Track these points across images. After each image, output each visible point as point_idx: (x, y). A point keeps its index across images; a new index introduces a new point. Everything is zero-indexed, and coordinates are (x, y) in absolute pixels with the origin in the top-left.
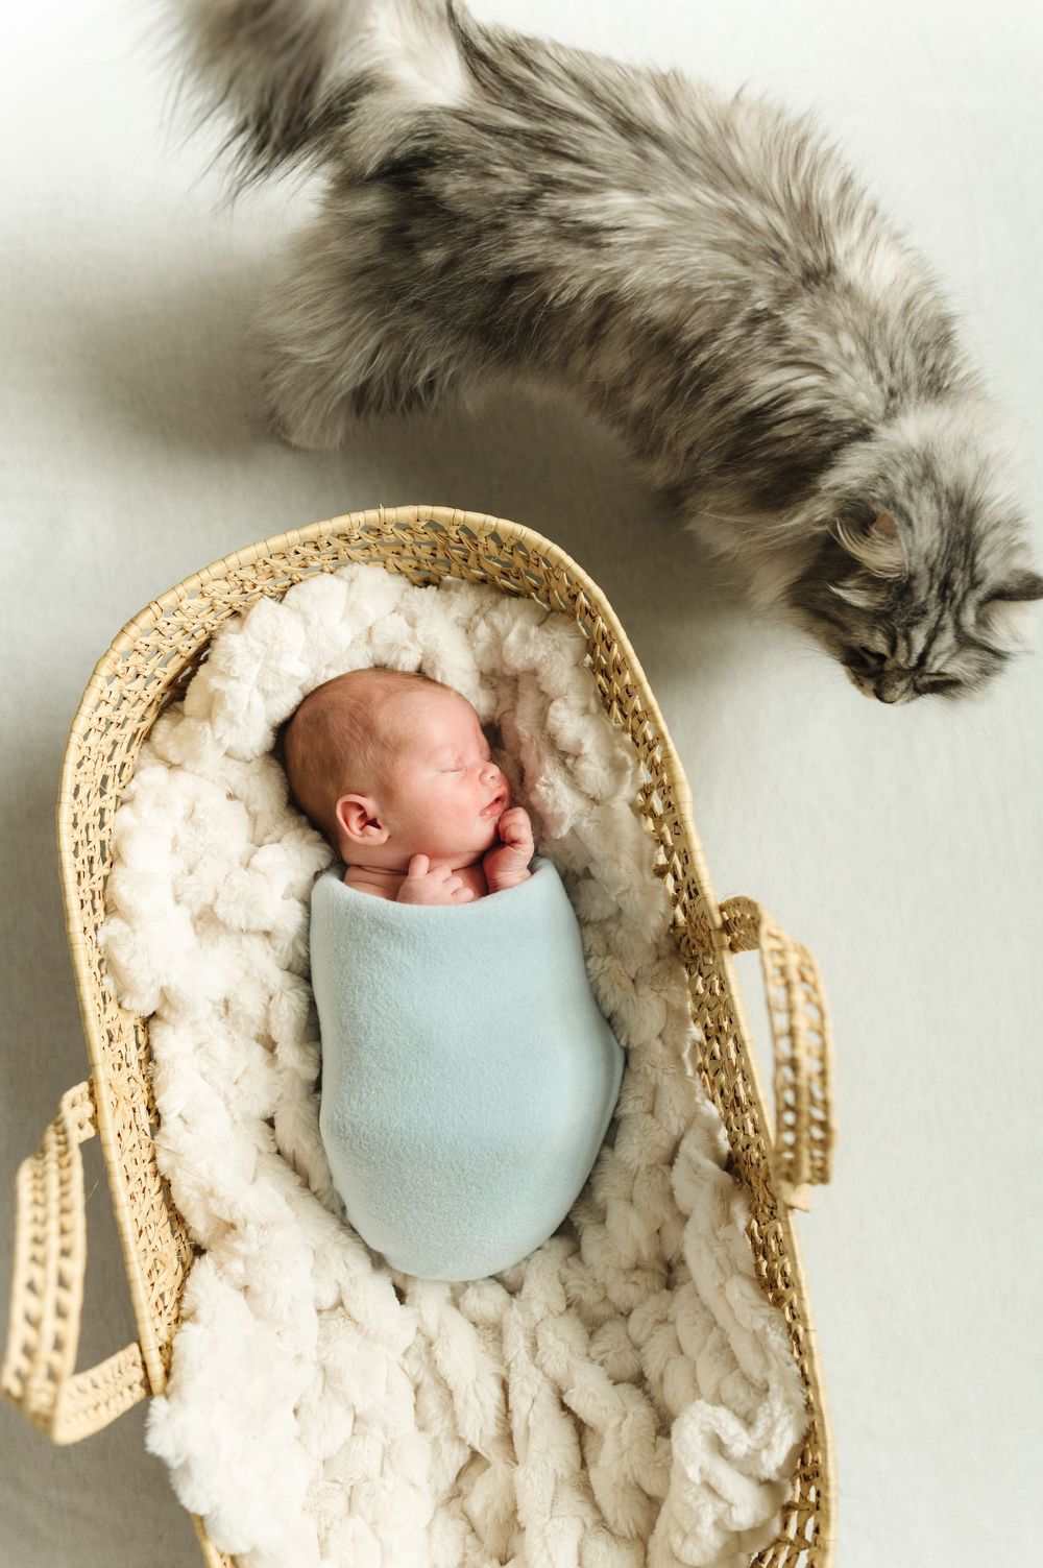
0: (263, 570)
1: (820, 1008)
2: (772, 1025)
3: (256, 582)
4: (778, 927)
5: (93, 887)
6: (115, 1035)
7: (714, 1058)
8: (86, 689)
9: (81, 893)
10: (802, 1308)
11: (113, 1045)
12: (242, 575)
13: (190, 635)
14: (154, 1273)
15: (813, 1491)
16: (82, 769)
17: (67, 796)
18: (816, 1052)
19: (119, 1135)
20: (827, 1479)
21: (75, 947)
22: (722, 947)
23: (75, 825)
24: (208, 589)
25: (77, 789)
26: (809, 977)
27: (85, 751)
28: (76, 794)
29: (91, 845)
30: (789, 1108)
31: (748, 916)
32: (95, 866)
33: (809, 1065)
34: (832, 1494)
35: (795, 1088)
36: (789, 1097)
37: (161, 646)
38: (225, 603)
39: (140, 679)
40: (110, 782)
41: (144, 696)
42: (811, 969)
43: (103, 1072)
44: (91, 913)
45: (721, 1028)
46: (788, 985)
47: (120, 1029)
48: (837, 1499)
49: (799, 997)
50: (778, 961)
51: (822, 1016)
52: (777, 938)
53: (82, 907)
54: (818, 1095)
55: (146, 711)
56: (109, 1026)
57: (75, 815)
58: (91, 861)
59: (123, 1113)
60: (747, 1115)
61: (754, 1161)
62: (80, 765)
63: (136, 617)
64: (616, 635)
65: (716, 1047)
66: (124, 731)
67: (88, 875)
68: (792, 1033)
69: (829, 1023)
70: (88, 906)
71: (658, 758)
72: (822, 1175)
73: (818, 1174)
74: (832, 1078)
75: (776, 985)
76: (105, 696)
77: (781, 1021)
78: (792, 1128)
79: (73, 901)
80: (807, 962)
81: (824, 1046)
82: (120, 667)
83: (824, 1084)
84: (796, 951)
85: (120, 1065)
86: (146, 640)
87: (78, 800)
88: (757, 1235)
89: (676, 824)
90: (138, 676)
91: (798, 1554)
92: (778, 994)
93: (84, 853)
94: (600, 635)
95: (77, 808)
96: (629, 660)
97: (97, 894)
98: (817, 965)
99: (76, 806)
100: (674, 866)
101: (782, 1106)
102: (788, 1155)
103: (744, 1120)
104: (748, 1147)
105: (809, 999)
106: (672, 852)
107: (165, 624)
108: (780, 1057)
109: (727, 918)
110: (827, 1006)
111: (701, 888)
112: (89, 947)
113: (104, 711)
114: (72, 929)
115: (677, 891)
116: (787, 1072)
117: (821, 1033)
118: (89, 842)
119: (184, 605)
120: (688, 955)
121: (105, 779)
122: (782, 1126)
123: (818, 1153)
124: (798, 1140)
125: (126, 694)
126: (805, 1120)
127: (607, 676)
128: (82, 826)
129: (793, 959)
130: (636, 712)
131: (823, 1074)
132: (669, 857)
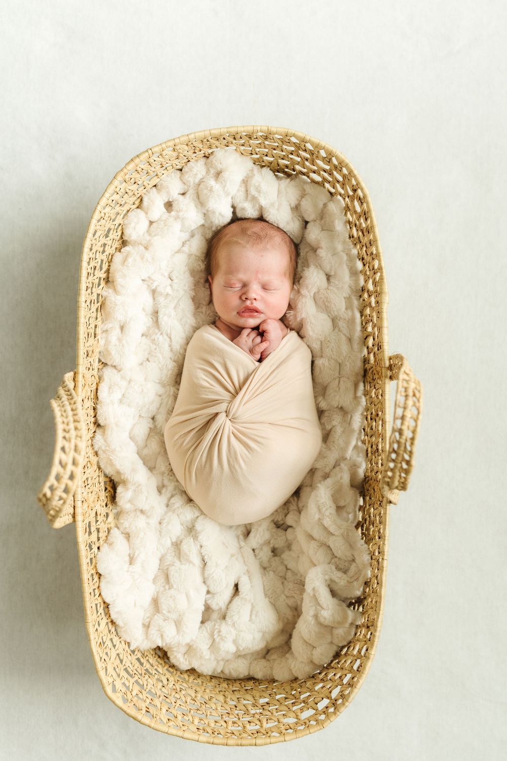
0: (206, 144)
1: (418, 410)
2: (395, 413)
3: (202, 149)
4: (410, 370)
5: (93, 281)
6: (90, 353)
7: (372, 429)
8: (110, 184)
9: (88, 283)
10: (383, 549)
11: (88, 358)
12: (195, 144)
13: (164, 168)
14: (86, 467)
15: (369, 633)
16: (100, 223)
17: (90, 235)
18: (411, 428)
19: (83, 400)
20: (377, 627)
21: (80, 309)
22: (386, 377)
23: (91, 249)
24: (177, 147)
25: (95, 232)
26: (417, 394)
27: (103, 215)
28: (94, 235)
29: (97, 261)
30: (394, 451)
31: (400, 363)
32: (96, 271)
33: (408, 434)
34: (377, 634)
35: (399, 442)
36: (395, 446)
37: (149, 171)
38: (184, 156)
39: (136, 185)
40: (111, 232)
41: (136, 193)
42: (419, 391)
43: (82, 369)
44: (90, 294)
45: (377, 415)
46: (407, 396)
47: (93, 352)
48: (379, 637)
49: (410, 402)
50: (405, 384)
51: (419, 413)
52: (407, 374)
53: (87, 290)
54: (409, 448)
55: (136, 200)
56: (88, 349)
57: (92, 245)
58: (95, 268)
59: (87, 391)
60: (380, 458)
61: (378, 480)
62: (99, 221)
63: (140, 154)
64: (371, 214)
65: (374, 423)
66: (123, 209)
67: (92, 275)
68: (403, 418)
69: (421, 417)
70: (89, 290)
71: (377, 279)
72: (403, 486)
73: (402, 485)
74: (416, 442)
75: (401, 395)
76: (118, 189)
77: (400, 412)
78: (393, 461)
79: (83, 286)
80: (418, 388)
81: (416, 426)
82: (127, 177)
83: (412, 444)
84: (415, 382)
85: (89, 368)
86: (143, 167)
87: (95, 238)
88: (372, 515)
89: (379, 312)
90: (135, 183)
91: (356, 660)
92: (401, 399)
93: (92, 264)
94: (364, 212)
95: (94, 241)
96: (373, 227)
97: (94, 285)
98: (422, 391)
99: (93, 240)
100: (374, 334)
101: (391, 450)
102: (390, 474)
103: (378, 459)
104: (377, 472)
105: (414, 405)
106: (375, 326)
107: (153, 160)
108: (395, 427)
109: (392, 363)
110: (421, 409)
111: (383, 346)
112: (86, 310)
113: (115, 197)
114: (80, 300)
115: (373, 346)
116: (397, 434)
117: (416, 421)
118: (96, 259)
119: (164, 153)
120: (371, 378)
121: (109, 230)
122: (390, 459)
123: (403, 475)
124: (395, 466)
125: (128, 191)
126: (400, 459)
127: (363, 233)
128: (94, 251)
129: (412, 386)
130: (372, 254)
131: (413, 439)
132: (373, 329)
